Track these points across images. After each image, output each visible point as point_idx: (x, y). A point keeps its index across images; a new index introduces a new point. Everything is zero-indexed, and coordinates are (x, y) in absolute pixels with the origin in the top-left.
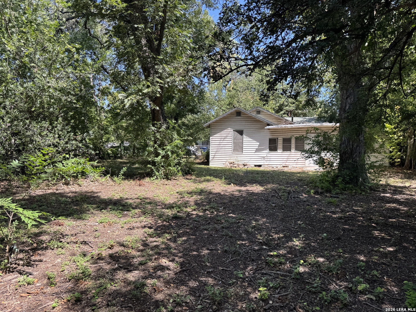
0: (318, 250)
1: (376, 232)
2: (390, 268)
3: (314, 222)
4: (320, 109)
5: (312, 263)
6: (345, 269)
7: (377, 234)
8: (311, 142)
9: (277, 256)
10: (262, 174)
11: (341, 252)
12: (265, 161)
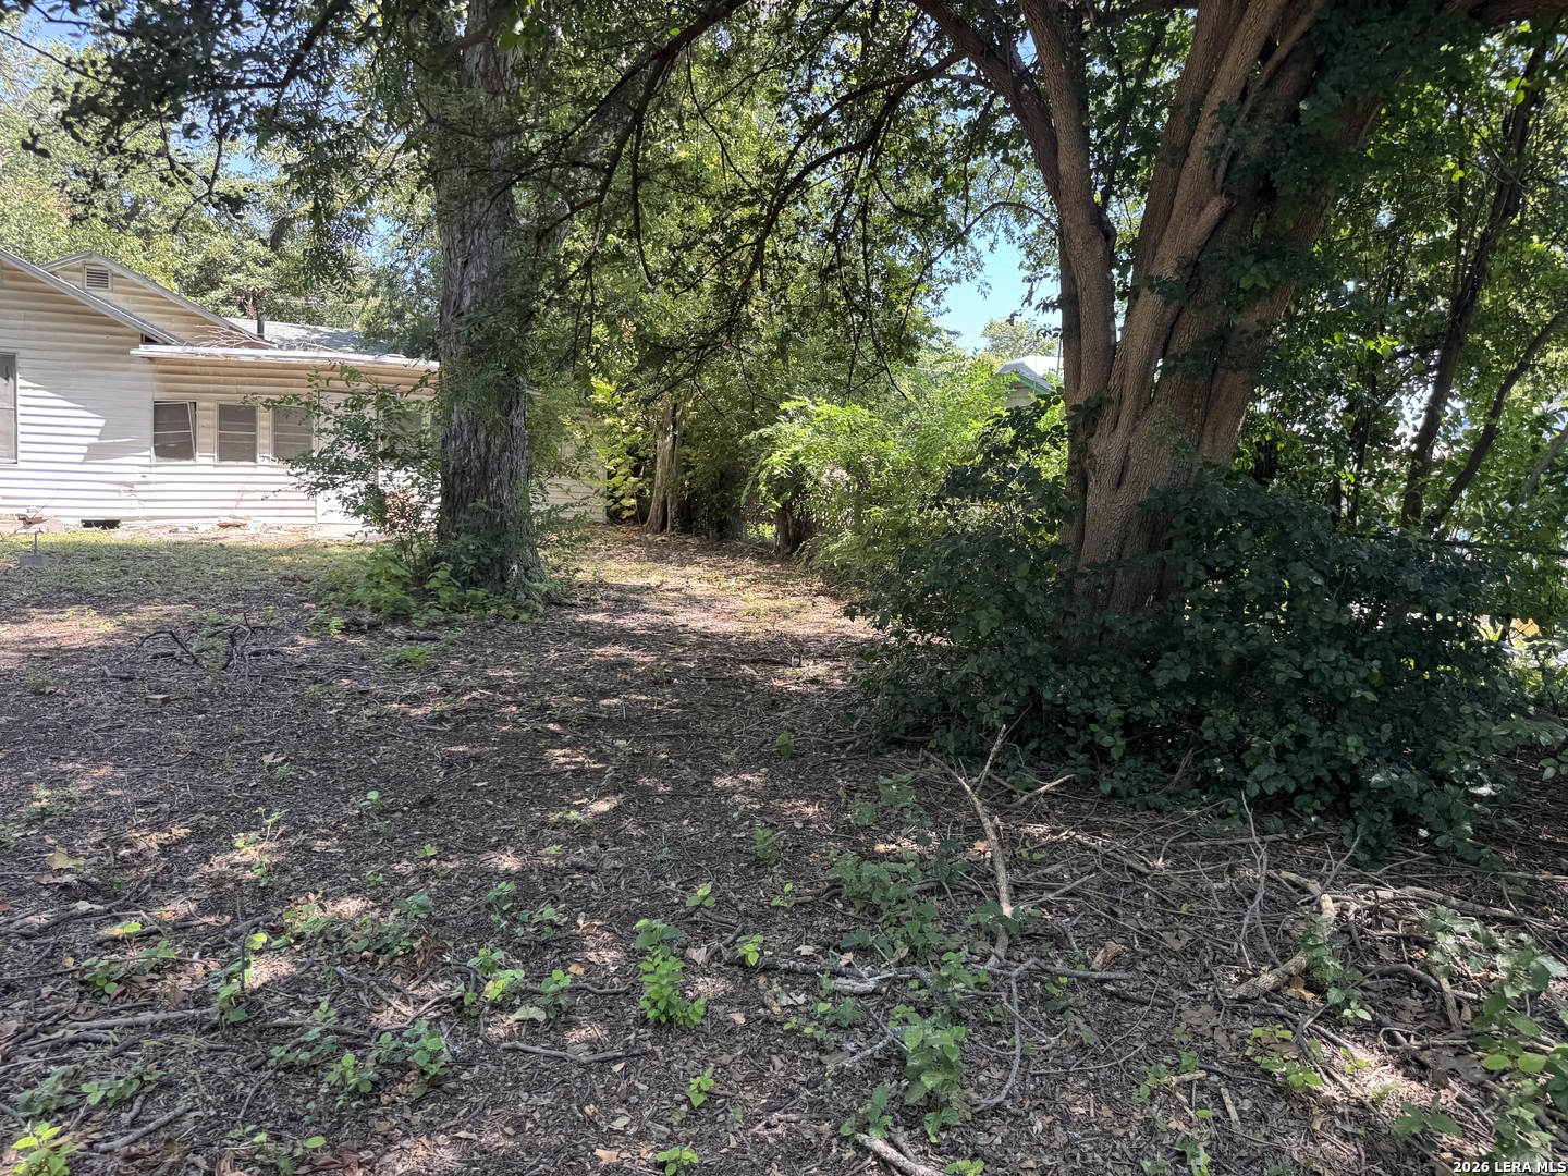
0: (342, 866)
1: (558, 752)
2: (596, 881)
3: (332, 748)
4: (374, 302)
5: (309, 933)
6: (443, 922)
7: (561, 760)
8: (330, 426)
9: (144, 937)
10: (117, 559)
11: (433, 857)
12: (136, 504)
